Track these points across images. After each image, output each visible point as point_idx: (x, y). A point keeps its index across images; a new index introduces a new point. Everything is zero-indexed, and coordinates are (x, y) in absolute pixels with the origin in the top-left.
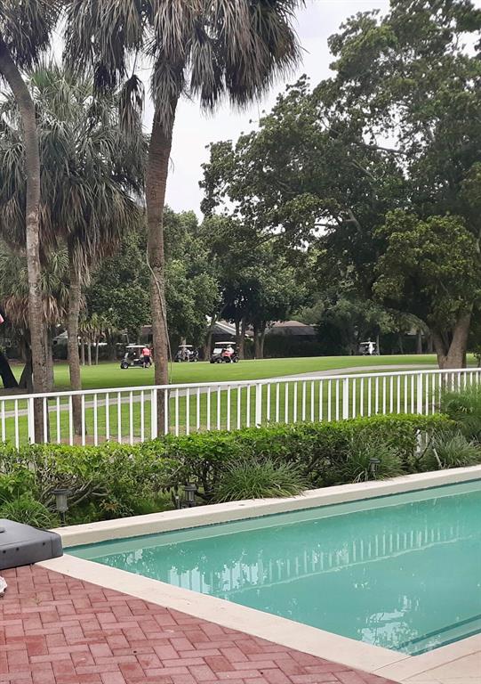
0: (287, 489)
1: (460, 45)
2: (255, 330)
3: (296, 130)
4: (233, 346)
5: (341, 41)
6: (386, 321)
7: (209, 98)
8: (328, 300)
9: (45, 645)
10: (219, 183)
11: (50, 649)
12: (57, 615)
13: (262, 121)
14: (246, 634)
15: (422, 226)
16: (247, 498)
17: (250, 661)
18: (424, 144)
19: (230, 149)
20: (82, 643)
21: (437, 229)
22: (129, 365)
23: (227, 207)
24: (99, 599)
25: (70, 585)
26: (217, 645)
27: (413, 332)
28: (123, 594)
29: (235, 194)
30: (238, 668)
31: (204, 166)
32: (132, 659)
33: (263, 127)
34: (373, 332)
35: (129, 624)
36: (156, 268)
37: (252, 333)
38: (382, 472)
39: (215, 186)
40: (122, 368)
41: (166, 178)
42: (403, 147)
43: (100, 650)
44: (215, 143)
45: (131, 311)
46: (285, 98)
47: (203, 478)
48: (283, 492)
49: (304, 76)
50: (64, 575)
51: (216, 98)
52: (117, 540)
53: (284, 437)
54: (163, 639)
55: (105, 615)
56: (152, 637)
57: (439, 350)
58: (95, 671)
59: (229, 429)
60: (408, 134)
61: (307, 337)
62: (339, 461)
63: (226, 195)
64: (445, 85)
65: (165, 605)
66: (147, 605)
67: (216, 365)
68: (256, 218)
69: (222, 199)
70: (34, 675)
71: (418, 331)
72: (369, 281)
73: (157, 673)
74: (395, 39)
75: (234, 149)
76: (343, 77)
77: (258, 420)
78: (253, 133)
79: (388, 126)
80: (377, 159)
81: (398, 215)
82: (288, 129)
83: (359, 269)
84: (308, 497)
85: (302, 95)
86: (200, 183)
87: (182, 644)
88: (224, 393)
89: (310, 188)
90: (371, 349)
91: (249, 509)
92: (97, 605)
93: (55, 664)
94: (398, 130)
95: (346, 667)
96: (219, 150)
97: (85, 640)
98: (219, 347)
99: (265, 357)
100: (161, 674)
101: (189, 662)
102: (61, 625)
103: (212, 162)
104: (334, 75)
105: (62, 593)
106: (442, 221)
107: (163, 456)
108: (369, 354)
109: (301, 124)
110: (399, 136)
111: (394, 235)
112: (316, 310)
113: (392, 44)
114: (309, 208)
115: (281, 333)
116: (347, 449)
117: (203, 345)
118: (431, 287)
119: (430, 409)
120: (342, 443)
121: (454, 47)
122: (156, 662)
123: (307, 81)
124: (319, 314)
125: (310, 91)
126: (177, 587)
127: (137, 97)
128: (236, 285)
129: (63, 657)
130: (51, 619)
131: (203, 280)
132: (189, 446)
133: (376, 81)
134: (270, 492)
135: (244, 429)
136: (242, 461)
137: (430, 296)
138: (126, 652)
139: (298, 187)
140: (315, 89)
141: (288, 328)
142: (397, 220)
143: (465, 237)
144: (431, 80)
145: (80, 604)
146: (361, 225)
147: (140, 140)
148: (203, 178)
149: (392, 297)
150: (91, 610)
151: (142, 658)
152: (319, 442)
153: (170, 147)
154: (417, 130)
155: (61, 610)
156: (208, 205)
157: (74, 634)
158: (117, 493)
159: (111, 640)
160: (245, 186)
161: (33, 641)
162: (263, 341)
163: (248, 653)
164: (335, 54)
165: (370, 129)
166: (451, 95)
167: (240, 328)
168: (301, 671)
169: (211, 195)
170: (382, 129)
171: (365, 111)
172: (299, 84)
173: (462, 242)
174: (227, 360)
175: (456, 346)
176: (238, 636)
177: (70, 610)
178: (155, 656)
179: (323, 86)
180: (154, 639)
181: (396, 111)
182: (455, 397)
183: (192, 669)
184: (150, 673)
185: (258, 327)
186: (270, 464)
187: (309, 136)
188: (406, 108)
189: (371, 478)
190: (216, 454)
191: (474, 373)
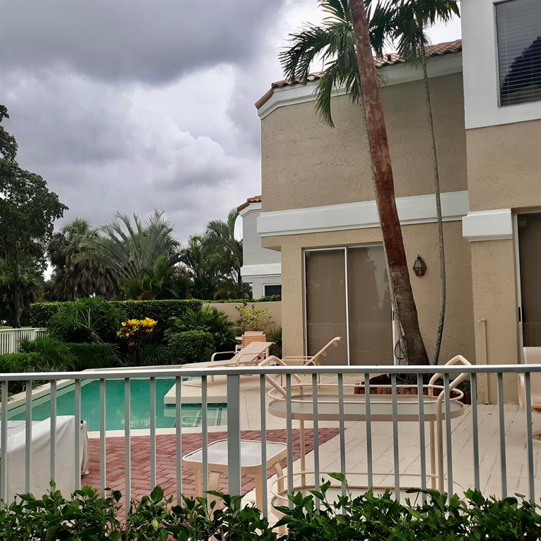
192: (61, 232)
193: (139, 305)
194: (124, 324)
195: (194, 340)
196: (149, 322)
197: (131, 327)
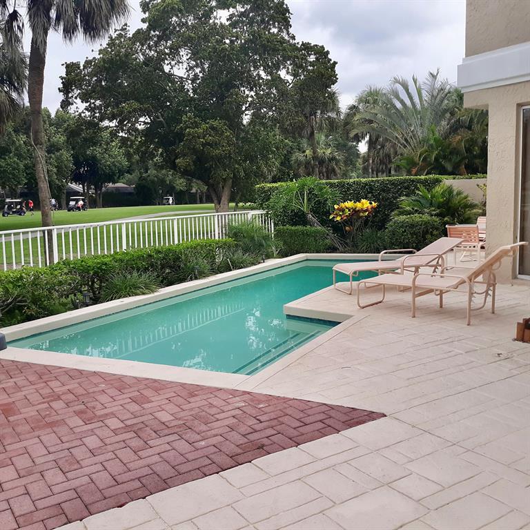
0: (148, 289)
1: (218, 17)
2: (95, 189)
3: (123, 59)
4: (83, 200)
5: (148, 5)
6: (180, 183)
7: (69, 32)
8: (142, 171)
9: (15, 408)
10: (73, 90)
11: (21, 411)
12: (18, 388)
13: (101, 52)
14: (152, 379)
15: (204, 126)
16: (124, 297)
17: (159, 394)
18: (201, 75)
19: (79, 68)
20: (44, 403)
21: (213, 128)
22: (8, 214)
23: (79, 107)
24: (45, 373)
25: (20, 367)
26: (136, 389)
27: (194, 191)
28: (60, 368)
29: (84, 98)
30: (153, 400)
31: (62, 78)
32: (83, 407)
33: (101, 56)
34: (170, 190)
35: (73, 385)
36: (38, 146)
37: (94, 191)
38: (202, 275)
39: (69, 92)
40: (4, 216)
41: (42, 84)
42: (189, 75)
43: (58, 405)
44: (68, 63)
45: (11, 176)
46: (114, 38)
47: (92, 287)
48: (147, 291)
49: (126, 25)
50: (13, 361)
51: (73, 33)
52: (40, 334)
53: (143, 256)
54: (99, 391)
55: (53, 382)
56: (91, 391)
57: (216, 201)
58: (59, 419)
59: (106, 253)
60: (191, 68)
61: (130, 194)
62: (176, 270)
63: (78, 98)
64: (213, 40)
65: (93, 370)
66: (81, 372)
67: (72, 212)
68: (97, 115)
69: (75, 100)
70: (16, 428)
71: (197, 190)
72: (173, 158)
73: (103, 412)
74: (183, 8)
75: (82, 68)
76: (151, 28)
77: (124, 247)
78: (94, 58)
79: (179, 62)
80: (173, 82)
81: (190, 118)
82: (118, 58)
83: (166, 150)
84: (162, 293)
85: (125, 37)
86: (59, 89)
87: (113, 392)
88: (81, 232)
89: (134, 97)
90: (171, 202)
91: (127, 304)
92: (45, 378)
93: (29, 420)
94: (185, 65)
95: (217, 388)
96: (71, 67)
97: (43, 400)
98: (73, 200)
99: (103, 207)
100: (106, 412)
101: (122, 402)
102: (23, 393)
103: (67, 75)
104: (145, 26)
105: (16, 372)
106: (215, 123)
107: (66, 274)
108: (169, 204)
109: (127, 55)
110: (186, 69)
111: (188, 130)
112: (134, 176)
113: (180, 11)
114: (135, 110)
115: (113, 191)
116: (180, 262)
117: (63, 198)
118: (211, 163)
119: (222, 235)
120: (177, 259)
121: (215, 18)
122: (99, 406)
123: (128, 28)
124: (136, 179)
125: (130, 34)
126: (98, 358)
127: (18, 26)
128: (81, 159)
129: (33, 414)
130: (13, 391)
131: (62, 154)
132: (82, 266)
133: (171, 33)
134: (138, 292)
135: (116, 253)
136: (118, 273)
137: (210, 168)
138: (76, 403)
139: (126, 97)
140: (133, 34)
141: (117, 189)
142: (189, 121)
143: (229, 134)
144: (205, 36)
145: (32, 378)
146: (167, 123)
147: (19, 56)
148: (61, 86)
149: (189, 169)
150: (42, 381)
151: (89, 405)
152: (164, 258)
153: (44, 63)
154: (197, 66)
155: (19, 383)
156: (66, 104)
157: (34, 398)
158: (34, 302)
159: (63, 397)
160: (91, 93)
161: (6, 407)
162: (101, 196)
163: (157, 390)
164: (145, 13)
165: (170, 63)
166: (217, 46)
167: (86, 188)
168: (192, 395)
169: (67, 97)
170: (176, 64)
171: (167, 51)
172: (123, 29)
173: (227, 137)
174: (78, 208)
175: (225, 198)
176: (147, 381)
177: (26, 383)
178: (97, 403)
179: (139, 32)
180: (94, 392)
181: (184, 53)
182: (235, 228)
183: (125, 406)
184: (99, 413)
185: (98, 188)
186: (135, 274)
187: (132, 64)
188: (190, 51)
189: (196, 278)
190: (102, 270)
191: (241, 215)
192: (356, 104)
193: (366, 184)
194: (336, 207)
195: (412, 226)
196: (365, 204)
197: (343, 210)
